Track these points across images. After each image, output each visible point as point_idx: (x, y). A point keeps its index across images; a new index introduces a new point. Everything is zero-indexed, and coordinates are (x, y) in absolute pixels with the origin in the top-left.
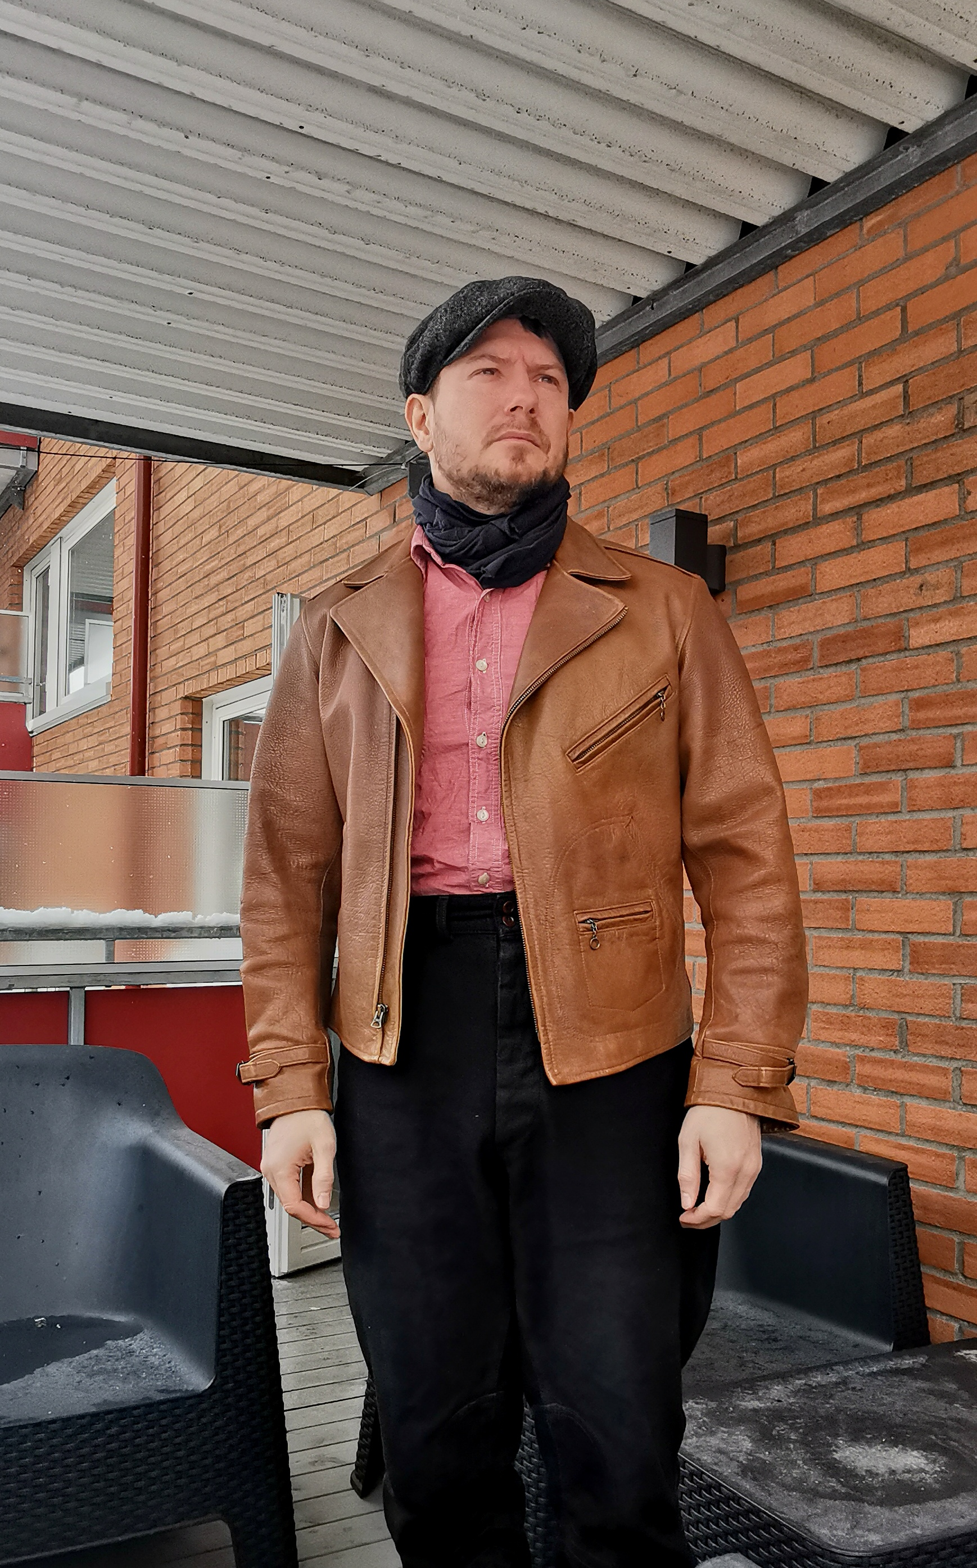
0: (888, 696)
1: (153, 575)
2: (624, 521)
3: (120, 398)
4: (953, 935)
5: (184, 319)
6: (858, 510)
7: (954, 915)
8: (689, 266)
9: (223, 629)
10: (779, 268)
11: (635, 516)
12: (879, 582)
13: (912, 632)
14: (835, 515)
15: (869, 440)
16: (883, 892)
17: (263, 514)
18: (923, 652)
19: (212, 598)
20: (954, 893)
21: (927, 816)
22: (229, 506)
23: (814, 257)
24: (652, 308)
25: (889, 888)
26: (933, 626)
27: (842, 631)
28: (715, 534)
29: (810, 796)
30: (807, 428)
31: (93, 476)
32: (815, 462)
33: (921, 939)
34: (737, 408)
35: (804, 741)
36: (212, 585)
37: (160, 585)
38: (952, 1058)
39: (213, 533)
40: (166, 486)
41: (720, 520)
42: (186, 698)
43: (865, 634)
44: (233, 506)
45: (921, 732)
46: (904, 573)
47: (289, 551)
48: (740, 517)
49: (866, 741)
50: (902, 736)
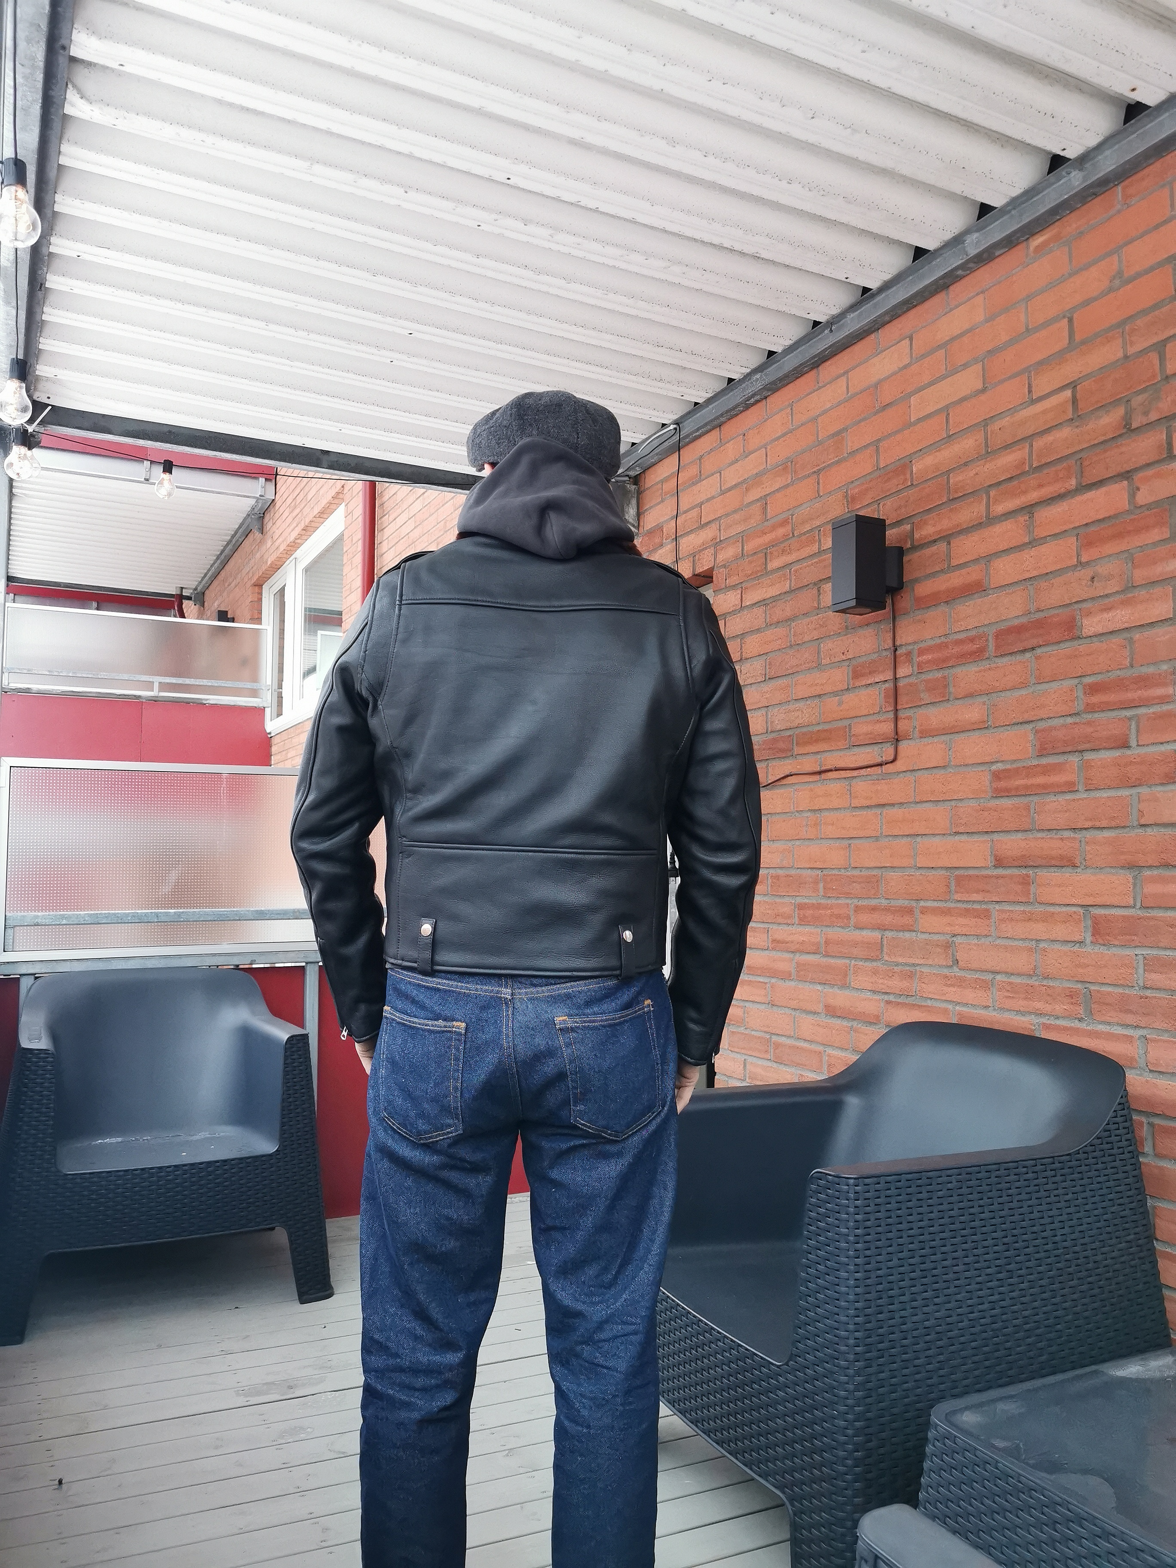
0: (1062, 682)
2: (808, 527)
3: (348, 430)
4: (1134, 907)
5: (405, 357)
6: (1029, 509)
7: (1134, 888)
8: (865, 290)
10: (951, 288)
11: (818, 523)
12: (1051, 576)
13: (1085, 622)
14: (1007, 515)
15: (1039, 443)
16: (1061, 867)
18: (1095, 639)
20: (1131, 866)
21: (1105, 794)
23: (984, 275)
24: (831, 331)
25: (1068, 863)
26: (1105, 615)
27: (1016, 622)
28: (892, 535)
29: (987, 779)
30: (980, 436)
31: (324, 503)
32: (987, 466)
33: (1100, 911)
34: (912, 420)
35: (981, 726)
38: (1136, 1026)
40: (389, 509)
41: (899, 523)
43: (1040, 624)
45: (1096, 715)
46: (1076, 566)
48: (916, 520)
49: (1041, 725)
50: (1077, 719)
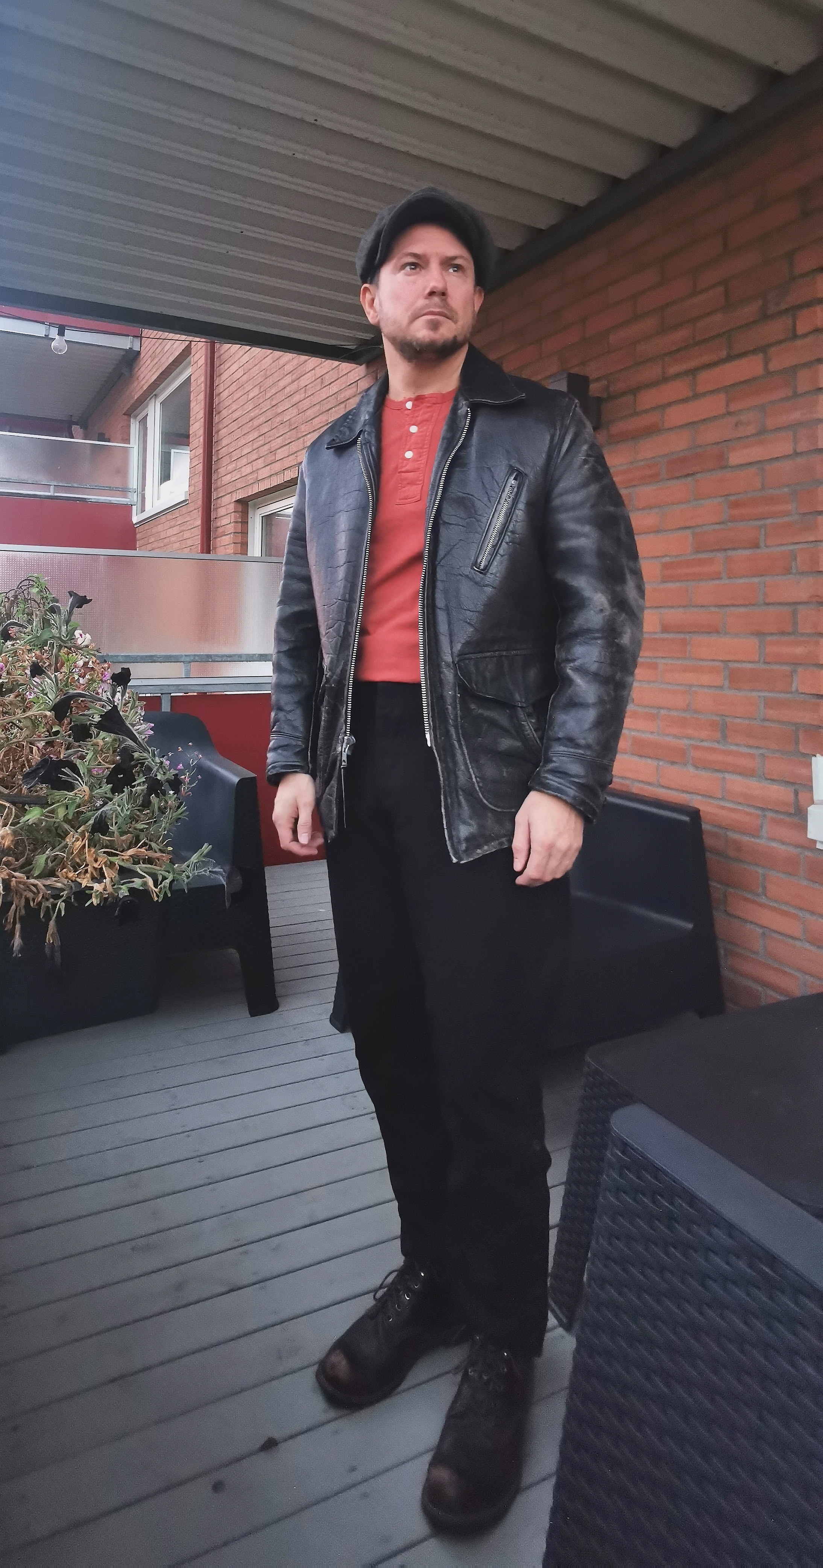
0: (714, 499)
1: (216, 419)
3: (193, 302)
4: (758, 662)
5: (238, 249)
6: (693, 372)
7: (760, 649)
8: (576, 208)
9: (261, 455)
12: (708, 421)
13: (731, 455)
14: (677, 376)
15: (701, 324)
16: (709, 633)
17: (288, 379)
18: (738, 468)
19: (255, 434)
20: (760, 634)
21: (742, 581)
22: (265, 374)
24: (551, 237)
25: (713, 630)
26: (745, 451)
27: (683, 454)
28: (595, 389)
30: (659, 317)
31: (177, 355)
32: (664, 340)
33: (736, 665)
35: (656, 530)
36: (255, 426)
37: (221, 426)
38: (757, 747)
39: (256, 391)
40: (225, 360)
41: (597, 380)
42: (238, 501)
43: (699, 456)
44: (269, 373)
45: (737, 524)
46: (726, 414)
47: (306, 404)
48: (611, 378)
49: (698, 530)
50: (723, 526)
